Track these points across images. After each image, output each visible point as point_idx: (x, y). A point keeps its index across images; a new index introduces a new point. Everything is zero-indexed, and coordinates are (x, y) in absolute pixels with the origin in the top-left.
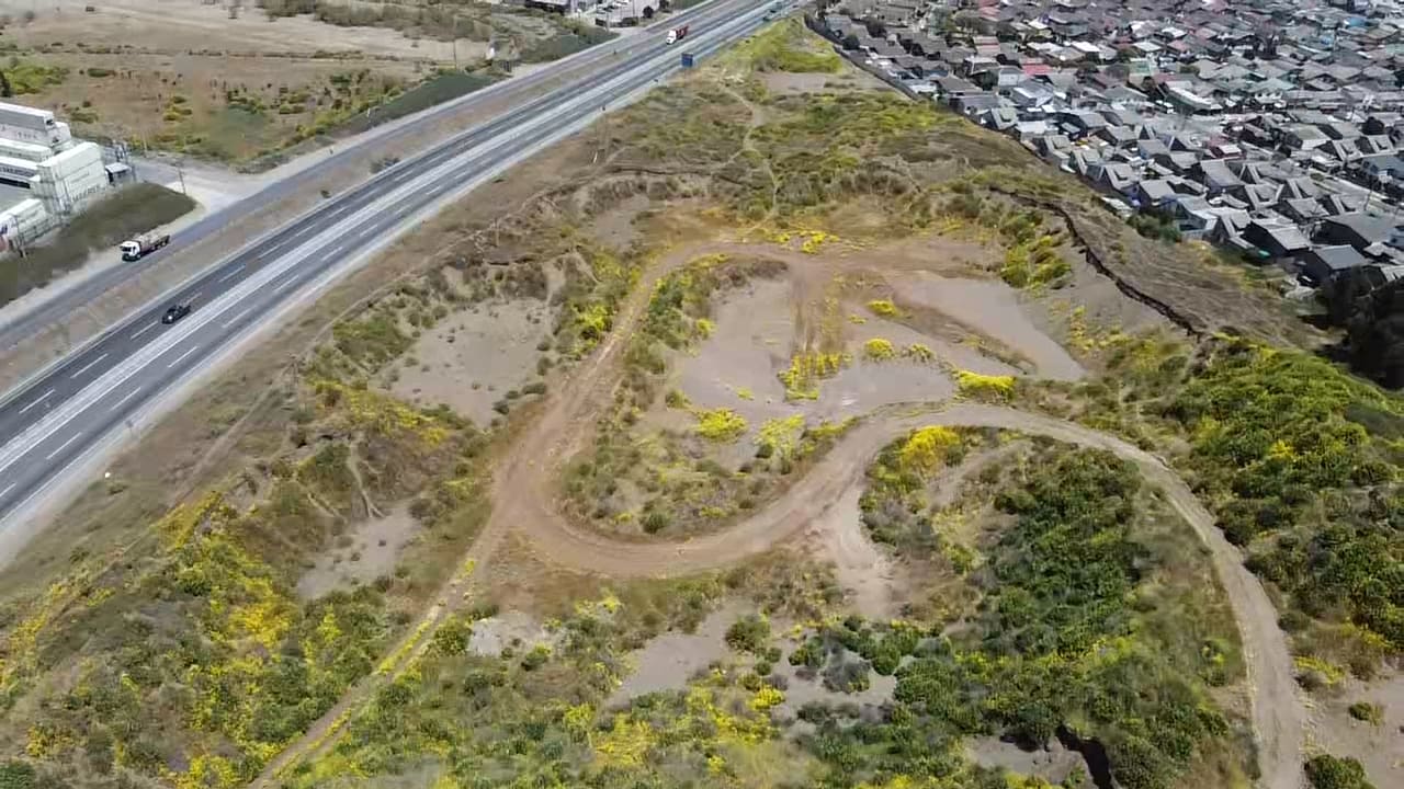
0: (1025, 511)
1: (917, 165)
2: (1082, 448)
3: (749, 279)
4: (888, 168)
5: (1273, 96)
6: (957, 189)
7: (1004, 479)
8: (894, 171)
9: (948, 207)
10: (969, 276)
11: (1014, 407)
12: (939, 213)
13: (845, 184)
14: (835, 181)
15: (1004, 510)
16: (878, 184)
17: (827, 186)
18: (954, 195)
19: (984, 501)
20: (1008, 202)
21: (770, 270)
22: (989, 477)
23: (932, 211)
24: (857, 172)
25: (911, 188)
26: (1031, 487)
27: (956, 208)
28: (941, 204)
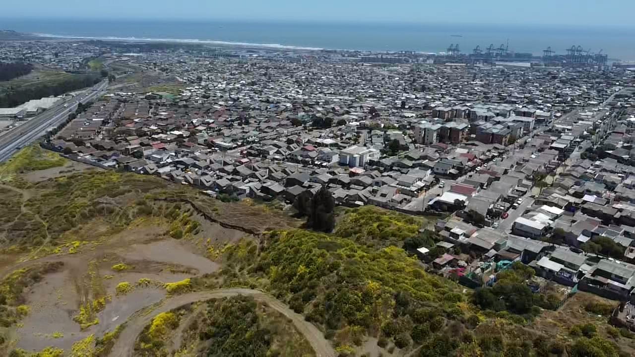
0: (214, 335)
1: (117, 198)
2: (228, 298)
3: (43, 276)
4: (103, 203)
5: (253, 137)
6: (139, 204)
7: (200, 325)
8: (106, 203)
9: (137, 213)
10: (156, 240)
11: (194, 291)
12: (134, 216)
13: (84, 216)
14: (78, 216)
15: (204, 339)
16: (100, 212)
17: (74, 219)
18: (138, 207)
19: (195, 339)
20: (164, 204)
21: (53, 268)
22: (194, 326)
23: (130, 216)
24: (88, 209)
25: (118, 209)
26: (213, 324)
27: (141, 212)
28: (134, 212)
